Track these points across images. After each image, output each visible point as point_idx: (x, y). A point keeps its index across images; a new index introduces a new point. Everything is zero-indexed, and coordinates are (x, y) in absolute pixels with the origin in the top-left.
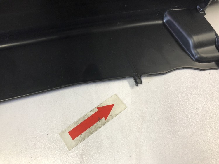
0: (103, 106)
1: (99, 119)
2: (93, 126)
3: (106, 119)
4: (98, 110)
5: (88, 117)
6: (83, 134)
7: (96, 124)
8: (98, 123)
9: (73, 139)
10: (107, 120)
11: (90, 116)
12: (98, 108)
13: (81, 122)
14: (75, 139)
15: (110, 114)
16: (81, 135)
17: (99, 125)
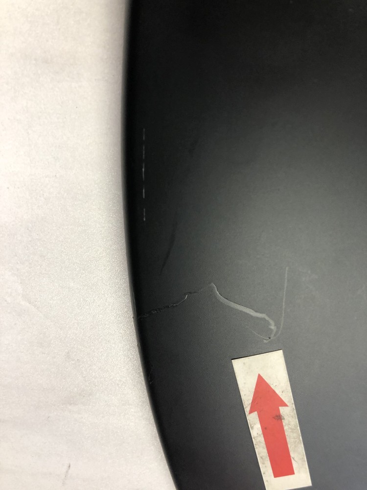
0: (252, 399)
1: (279, 418)
2: (286, 434)
3: (286, 405)
4: (256, 412)
5: (262, 436)
6: (292, 454)
7: (286, 428)
8: (285, 422)
9: (293, 473)
10: (288, 404)
11: (260, 432)
12: (251, 412)
13: (265, 451)
14: (295, 471)
15: (278, 392)
16: (292, 459)
17: (292, 423)
